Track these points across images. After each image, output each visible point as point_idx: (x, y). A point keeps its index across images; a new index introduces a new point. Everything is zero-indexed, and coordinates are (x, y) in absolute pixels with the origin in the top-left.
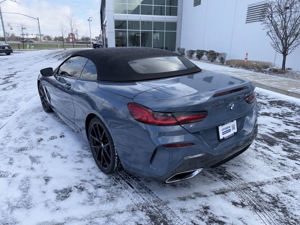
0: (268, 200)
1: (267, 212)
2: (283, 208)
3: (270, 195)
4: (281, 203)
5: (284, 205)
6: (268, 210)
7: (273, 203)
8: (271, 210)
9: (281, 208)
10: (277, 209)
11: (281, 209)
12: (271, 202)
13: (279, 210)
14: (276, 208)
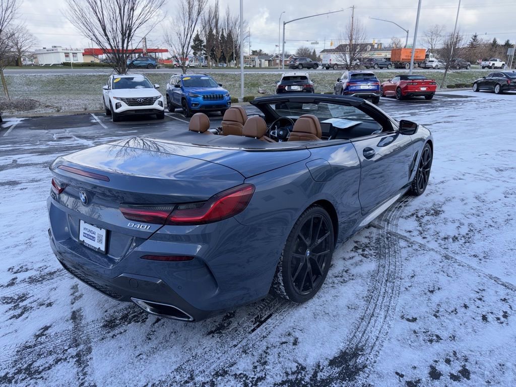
0: (36, 364)
1: (14, 359)
2: (12, 380)
3: (48, 370)
4: (23, 380)
5: (16, 382)
6: (15, 361)
7: (28, 369)
8: (16, 364)
9: (13, 377)
10: (13, 372)
11: (10, 376)
12: (32, 367)
13: (10, 374)
14: (16, 371)
